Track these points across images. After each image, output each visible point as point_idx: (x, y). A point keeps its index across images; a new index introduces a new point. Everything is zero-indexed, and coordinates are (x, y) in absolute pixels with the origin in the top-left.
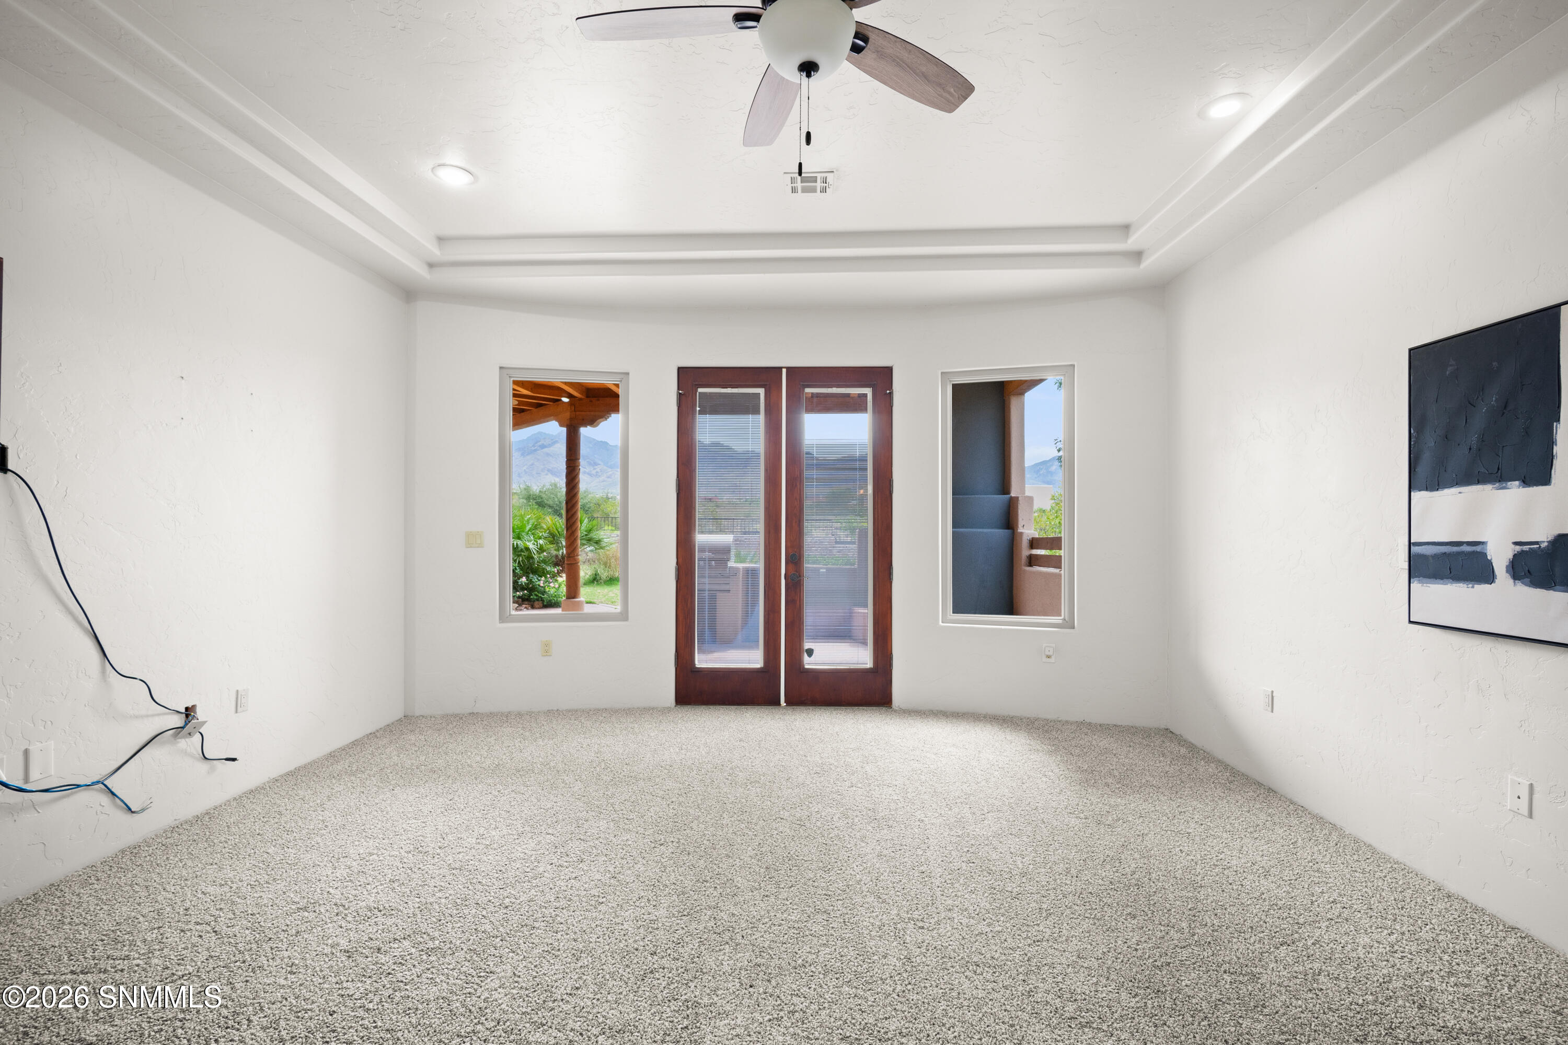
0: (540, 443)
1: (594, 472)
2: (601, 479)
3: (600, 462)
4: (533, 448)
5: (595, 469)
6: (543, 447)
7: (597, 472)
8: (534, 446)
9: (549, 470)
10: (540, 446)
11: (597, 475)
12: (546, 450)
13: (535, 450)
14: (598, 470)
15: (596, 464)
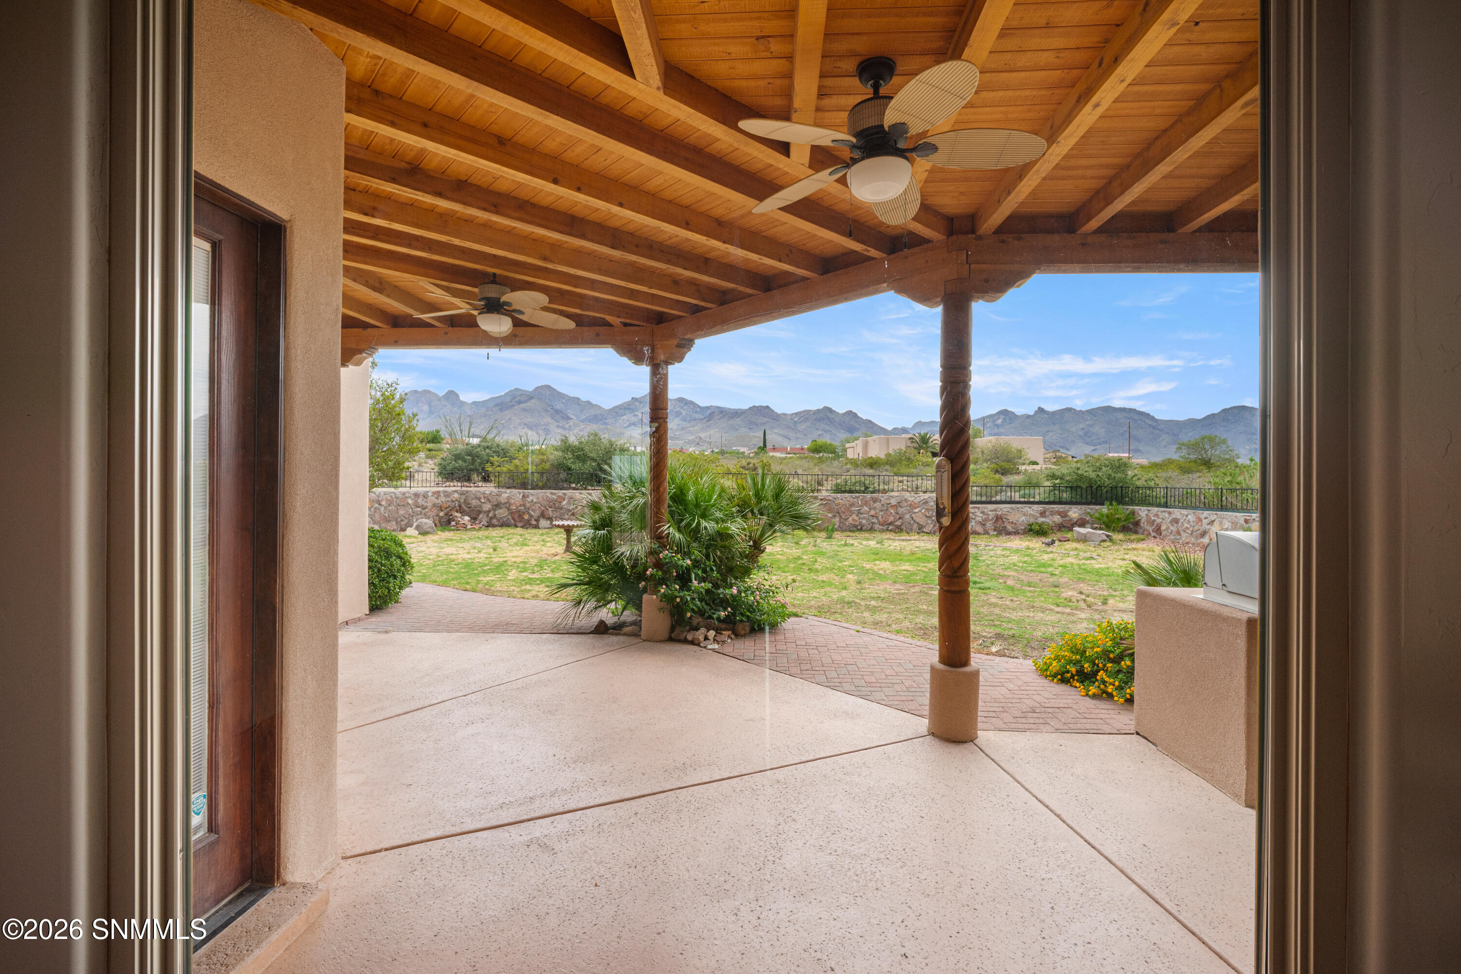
0: (517, 399)
3: (572, 417)
4: (510, 404)
5: (568, 423)
6: (520, 402)
7: (570, 426)
8: (511, 402)
9: (525, 424)
10: (517, 402)
12: (522, 405)
13: (512, 406)
14: (571, 424)
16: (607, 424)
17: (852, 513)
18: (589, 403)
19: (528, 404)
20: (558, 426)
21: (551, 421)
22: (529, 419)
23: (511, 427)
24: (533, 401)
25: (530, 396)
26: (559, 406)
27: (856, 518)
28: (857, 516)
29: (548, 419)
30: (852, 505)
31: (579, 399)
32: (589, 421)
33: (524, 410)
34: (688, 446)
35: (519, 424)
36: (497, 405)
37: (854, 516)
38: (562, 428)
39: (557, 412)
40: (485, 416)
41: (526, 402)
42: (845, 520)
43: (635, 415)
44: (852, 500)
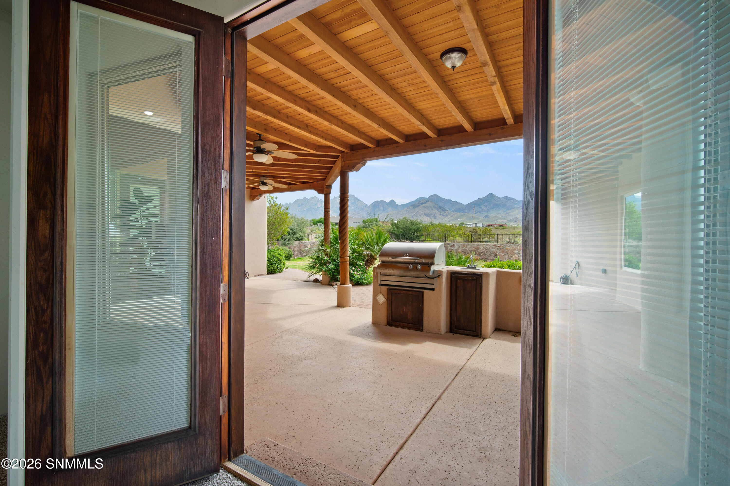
1: (445, 214)
2: (448, 217)
9: (425, 214)
11: (446, 215)
12: (423, 205)
13: (419, 205)
14: (447, 213)
15: (446, 210)
16: (465, 212)
17: (515, 253)
18: (456, 202)
19: (426, 204)
20: (440, 214)
21: (437, 212)
22: (427, 211)
23: (418, 215)
24: (429, 202)
25: (426, 201)
26: (441, 204)
27: (517, 256)
28: (517, 255)
29: (435, 211)
30: (514, 249)
31: (451, 200)
32: (456, 211)
33: (424, 207)
34: (510, 223)
35: (422, 214)
36: (412, 205)
37: (516, 255)
38: (442, 215)
39: (440, 207)
40: (407, 211)
41: (425, 203)
42: (511, 257)
43: (480, 207)
44: (515, 247)
